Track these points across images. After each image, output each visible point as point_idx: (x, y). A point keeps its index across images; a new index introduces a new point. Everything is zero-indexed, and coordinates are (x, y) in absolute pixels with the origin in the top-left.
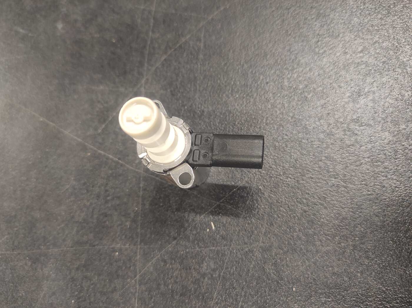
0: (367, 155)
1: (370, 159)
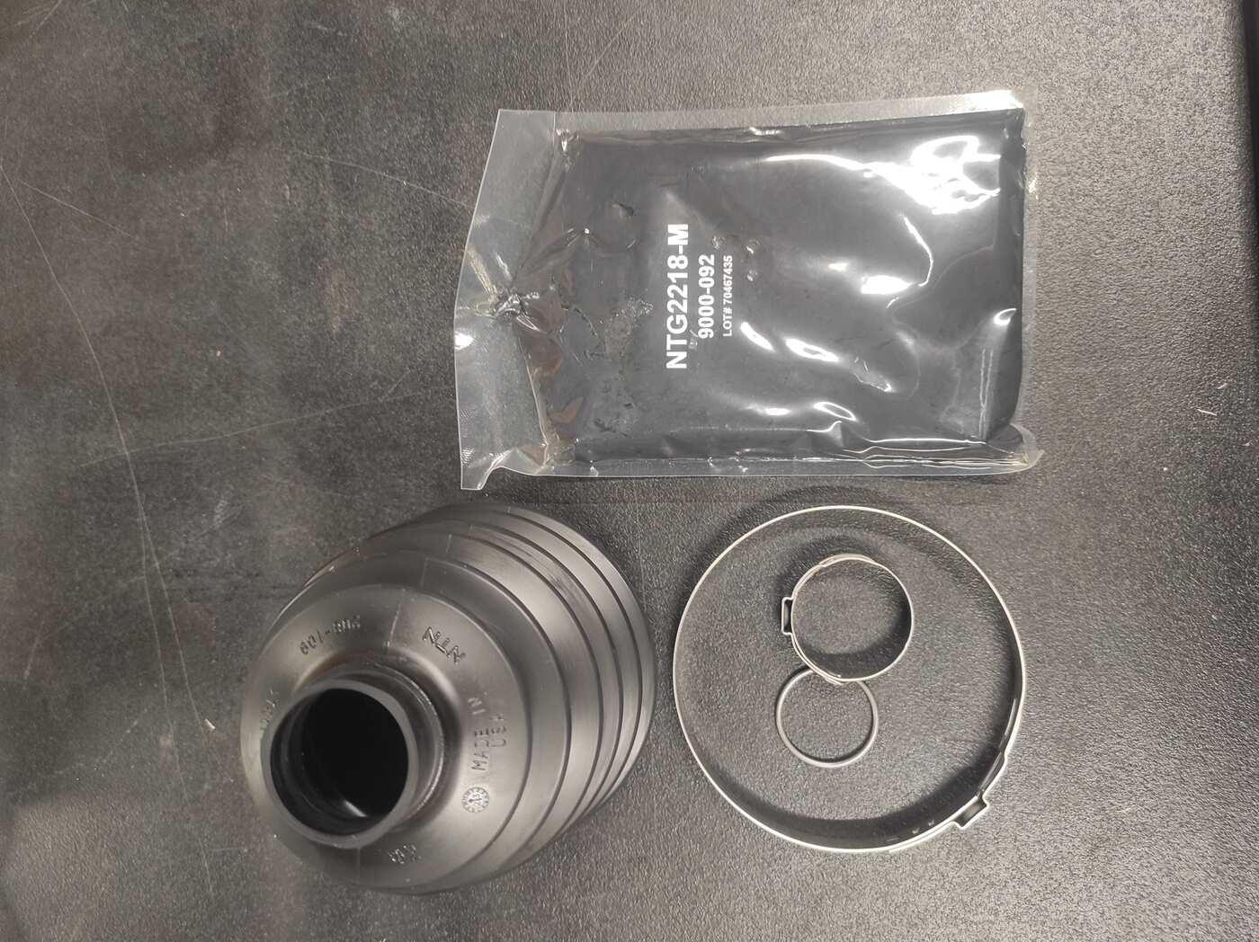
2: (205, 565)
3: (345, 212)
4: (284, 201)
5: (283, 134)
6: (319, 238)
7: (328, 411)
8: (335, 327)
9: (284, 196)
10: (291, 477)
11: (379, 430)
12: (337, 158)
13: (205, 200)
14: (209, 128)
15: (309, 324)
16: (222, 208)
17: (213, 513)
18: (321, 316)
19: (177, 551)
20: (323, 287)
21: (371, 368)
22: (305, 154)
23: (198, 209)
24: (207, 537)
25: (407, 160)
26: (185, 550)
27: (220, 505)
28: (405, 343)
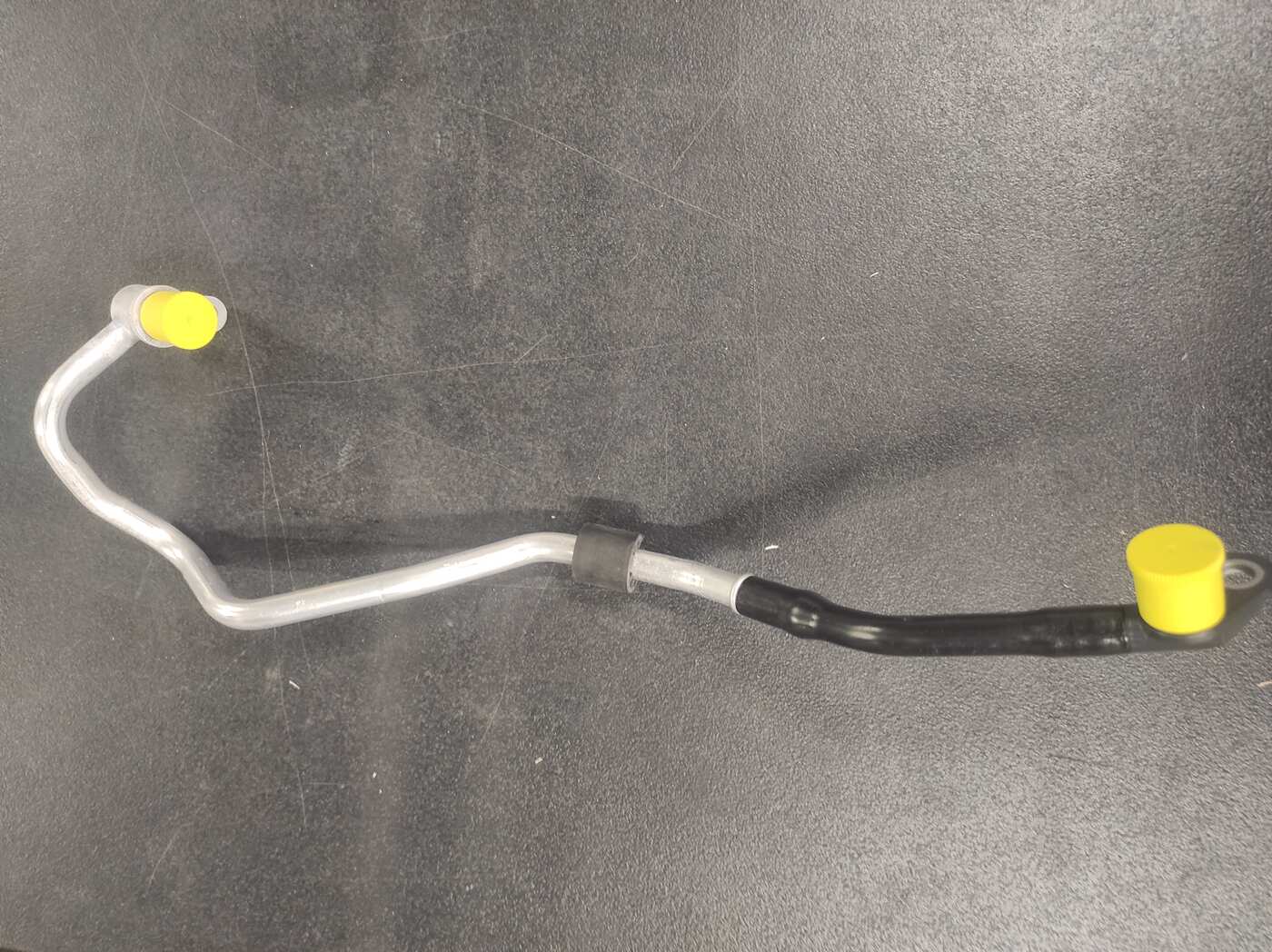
0: (1083, 195)
1: (1086, 202)
2: (324, 506)
3: (497, 167)
4: (435, 149)
5: (438, 80)
6: (467, 192)
7: (461, 367)
8: (477, 282)
9: (435, 145)
10: (419, 428)
11: (511, 392)
12: (492, 111)
13: (352, 139)
14: (364, 64)
15: (450, 277)
16: (370, 149)
17: (338, 456)
18: (463, 271)
19: (298, 490)
20: (467, 241)
21: (508, 328)
22: (460, 102)
23: (345, 148)
24: (329, 479)
25: (565, 120)
26: (307, 490)
27: (345, 448)
28: (546, 307)
